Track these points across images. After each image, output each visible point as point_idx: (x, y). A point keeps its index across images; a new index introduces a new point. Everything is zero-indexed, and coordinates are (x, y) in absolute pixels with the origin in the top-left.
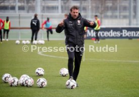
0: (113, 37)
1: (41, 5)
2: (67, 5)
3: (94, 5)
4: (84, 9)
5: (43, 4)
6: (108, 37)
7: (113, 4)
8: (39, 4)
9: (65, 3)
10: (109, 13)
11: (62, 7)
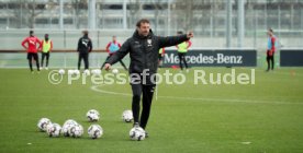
0: (203, 65)
1: (97, 17)
2: (135, 16)
3: (176, 16)
4: (161, 22)
5: (100, 16)
6: (196, 65)
7: (204, 15)
8: (94, 15)
9: (133, 14)
10: (198, 29)
11: (128, 20)
